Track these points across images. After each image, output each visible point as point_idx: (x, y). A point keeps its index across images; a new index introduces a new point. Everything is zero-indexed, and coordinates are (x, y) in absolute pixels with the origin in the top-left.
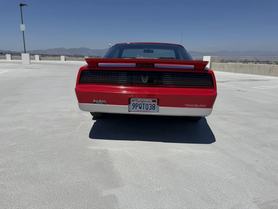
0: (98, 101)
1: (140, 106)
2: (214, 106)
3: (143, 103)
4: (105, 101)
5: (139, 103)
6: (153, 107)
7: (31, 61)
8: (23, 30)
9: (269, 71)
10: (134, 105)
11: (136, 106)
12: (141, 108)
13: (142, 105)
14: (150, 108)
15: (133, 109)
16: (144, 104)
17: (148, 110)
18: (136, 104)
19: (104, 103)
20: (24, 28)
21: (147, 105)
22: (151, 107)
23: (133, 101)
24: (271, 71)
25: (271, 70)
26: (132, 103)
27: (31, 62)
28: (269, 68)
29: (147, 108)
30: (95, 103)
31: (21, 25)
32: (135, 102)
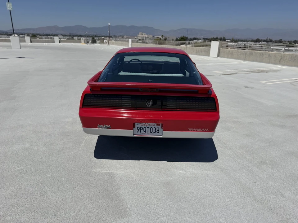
0: (102, 126)
1: (145, 129)
2: (216, 129)
3: (148, 126)
4: (110, 126)
5: (143, 127)
6: (157, 130)
7: (21, 43)
8: (10, 9)
9: (279, 60)
10: (138, 128)
11: (141, 130)
12: (145, 131)
13: (147, 129)
14: (155, 132)
15: (137, 132)
16: (148, 128)
17: (153, 133)
18: (141, 127)
19: (108, 128)
20: (11, 7)
21: (151, 128)
22: (155, 130)
23: (137, 124)
24: (282, 60)
25: (281, 58)
26: (136, 126)
27: (21, 45)
28: (280, 57)
29: (151, 131)
30: (100, 127)
31: (7, 3)
32: (140, 126)
